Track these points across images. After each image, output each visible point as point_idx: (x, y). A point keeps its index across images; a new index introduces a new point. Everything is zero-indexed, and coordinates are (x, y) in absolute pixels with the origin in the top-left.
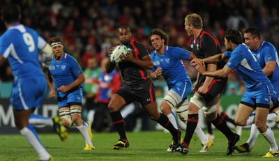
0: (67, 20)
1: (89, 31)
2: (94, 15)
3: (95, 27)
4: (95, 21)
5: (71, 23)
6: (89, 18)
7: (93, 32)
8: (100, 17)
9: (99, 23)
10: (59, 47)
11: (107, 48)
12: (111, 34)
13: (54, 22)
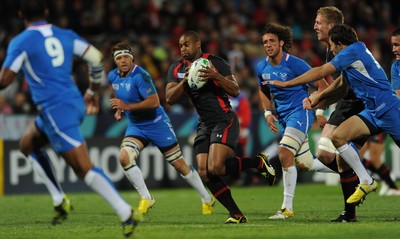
0: (174, 17)
1: (208, 32)
2: (216, 9)
3: (217, 27)
4: (216, 18)
5: (182, 22)
6: (208, 13)
7: (215, 35)
8: (225, 11)
9: (223, 21)
10: (126, 56)
11: (236, 58)
12: (242, 37)
13: (155, 21)
